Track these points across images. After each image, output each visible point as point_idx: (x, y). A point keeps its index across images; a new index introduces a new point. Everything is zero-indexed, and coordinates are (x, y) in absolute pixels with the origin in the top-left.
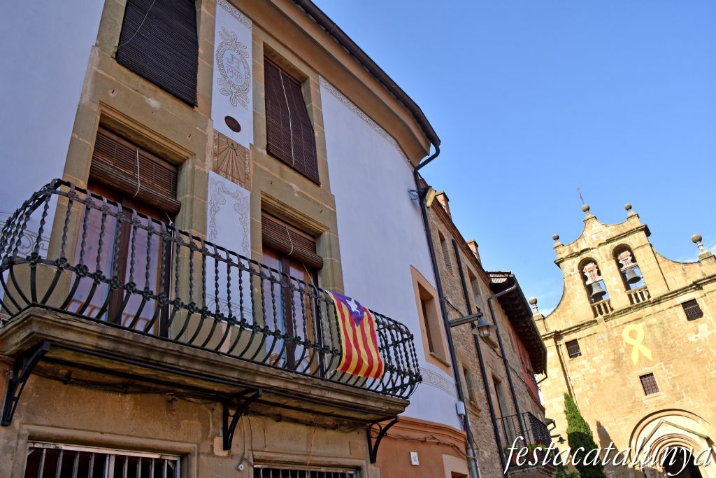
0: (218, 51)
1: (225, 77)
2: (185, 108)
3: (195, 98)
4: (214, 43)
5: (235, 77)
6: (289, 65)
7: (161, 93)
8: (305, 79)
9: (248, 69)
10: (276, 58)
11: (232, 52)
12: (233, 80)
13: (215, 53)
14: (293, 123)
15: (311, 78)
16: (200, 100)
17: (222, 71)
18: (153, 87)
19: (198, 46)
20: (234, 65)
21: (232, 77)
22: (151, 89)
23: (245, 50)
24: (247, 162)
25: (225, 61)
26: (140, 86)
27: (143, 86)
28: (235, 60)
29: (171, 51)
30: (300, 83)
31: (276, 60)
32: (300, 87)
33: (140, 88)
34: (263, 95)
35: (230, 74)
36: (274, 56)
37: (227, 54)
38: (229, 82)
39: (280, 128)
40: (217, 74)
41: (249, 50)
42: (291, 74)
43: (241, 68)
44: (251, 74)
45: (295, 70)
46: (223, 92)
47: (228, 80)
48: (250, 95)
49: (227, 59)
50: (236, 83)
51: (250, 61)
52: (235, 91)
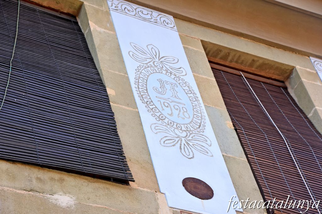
0: (137, 79)
1: (161, 118)
2: (116, 190)
3: (125, 169)
4: (126, 73)
5: (176, 112)
6: (254, 60)
7: (71, 180)
8: (289, 72)
9: (191, 91)
10: (230, 58)
11: (159, 76)
12: (174, 118)
13: (133, 86)
14: (295, 152)
15: (298, 67)
16: (134, 169)
17: (152, 109)
18: (56, 175)
19: (104, 87)
20: (169, 94)
21: (171, 115)
22: (52, 179)
23: (177, 66)
25: (153, 94)
26: (34, 181)
27: (39, 179)
28: (168, 87)
29: (66, 109)
30: (283, 82)
31: (231, 61)
32: (286, 88)
33: (35, 184)
34: (229, 123)
35: (166, 112)
36: (225, 57)
37: (153, 82)
38: (171, 124)
39: (277, 169)
40: (147, 118)
41: (184, 63)
42: (262, 74)
43: (181, 94)
44: (200, 98)
45: (266, 64)
46: (165, 142)
47: (166, 121)
48: (209, 131)
49: (155, 89)
50: (180, 121)
51: (190, 79)
52: (184, 134)
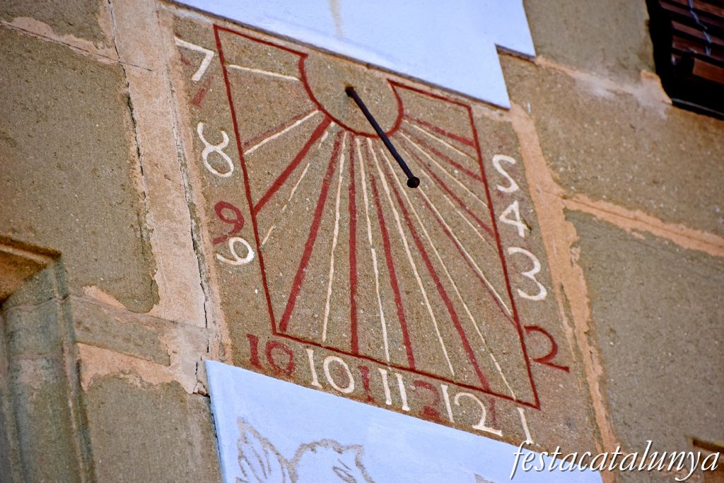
24: (511, 217)
